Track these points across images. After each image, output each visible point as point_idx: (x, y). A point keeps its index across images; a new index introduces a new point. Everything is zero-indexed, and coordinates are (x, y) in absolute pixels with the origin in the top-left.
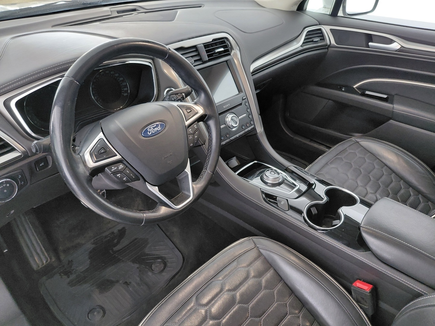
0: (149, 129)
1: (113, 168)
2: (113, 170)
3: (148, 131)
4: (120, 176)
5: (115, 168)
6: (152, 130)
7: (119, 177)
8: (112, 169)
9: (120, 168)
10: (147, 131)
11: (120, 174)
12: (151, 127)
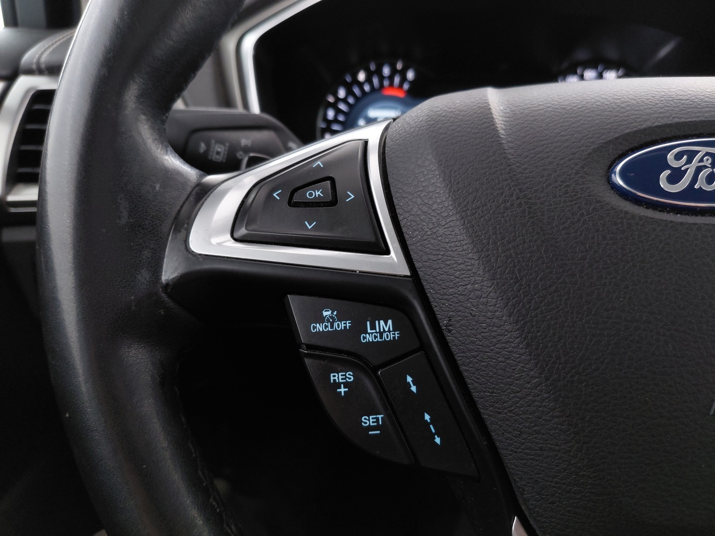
0: (678, 157)
1: (326, 313)
2: (320, 327)
3: (668, 167)
4: (346, 385)
5: (341, 325)
6: (699, 170)
7: (343, 390)
8: (321, 319)
9: (369, 338)
10: (659, 162)
11: (350, 377)
12: (704, 150)
